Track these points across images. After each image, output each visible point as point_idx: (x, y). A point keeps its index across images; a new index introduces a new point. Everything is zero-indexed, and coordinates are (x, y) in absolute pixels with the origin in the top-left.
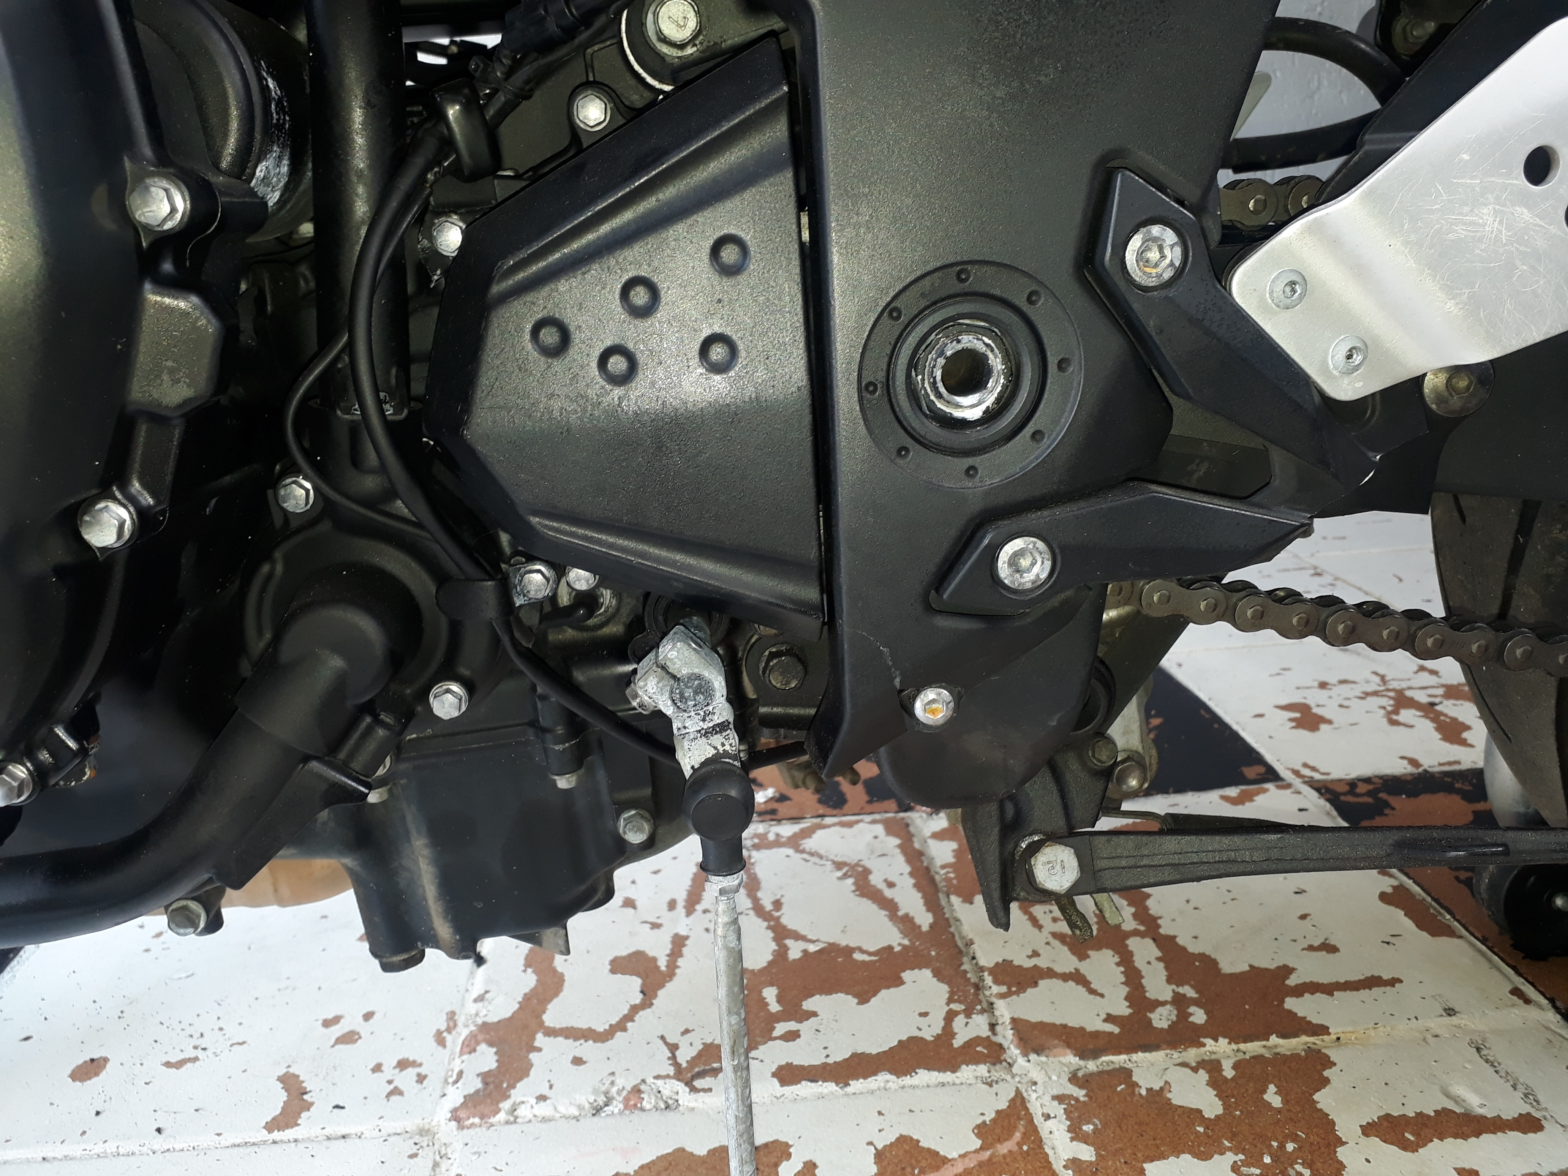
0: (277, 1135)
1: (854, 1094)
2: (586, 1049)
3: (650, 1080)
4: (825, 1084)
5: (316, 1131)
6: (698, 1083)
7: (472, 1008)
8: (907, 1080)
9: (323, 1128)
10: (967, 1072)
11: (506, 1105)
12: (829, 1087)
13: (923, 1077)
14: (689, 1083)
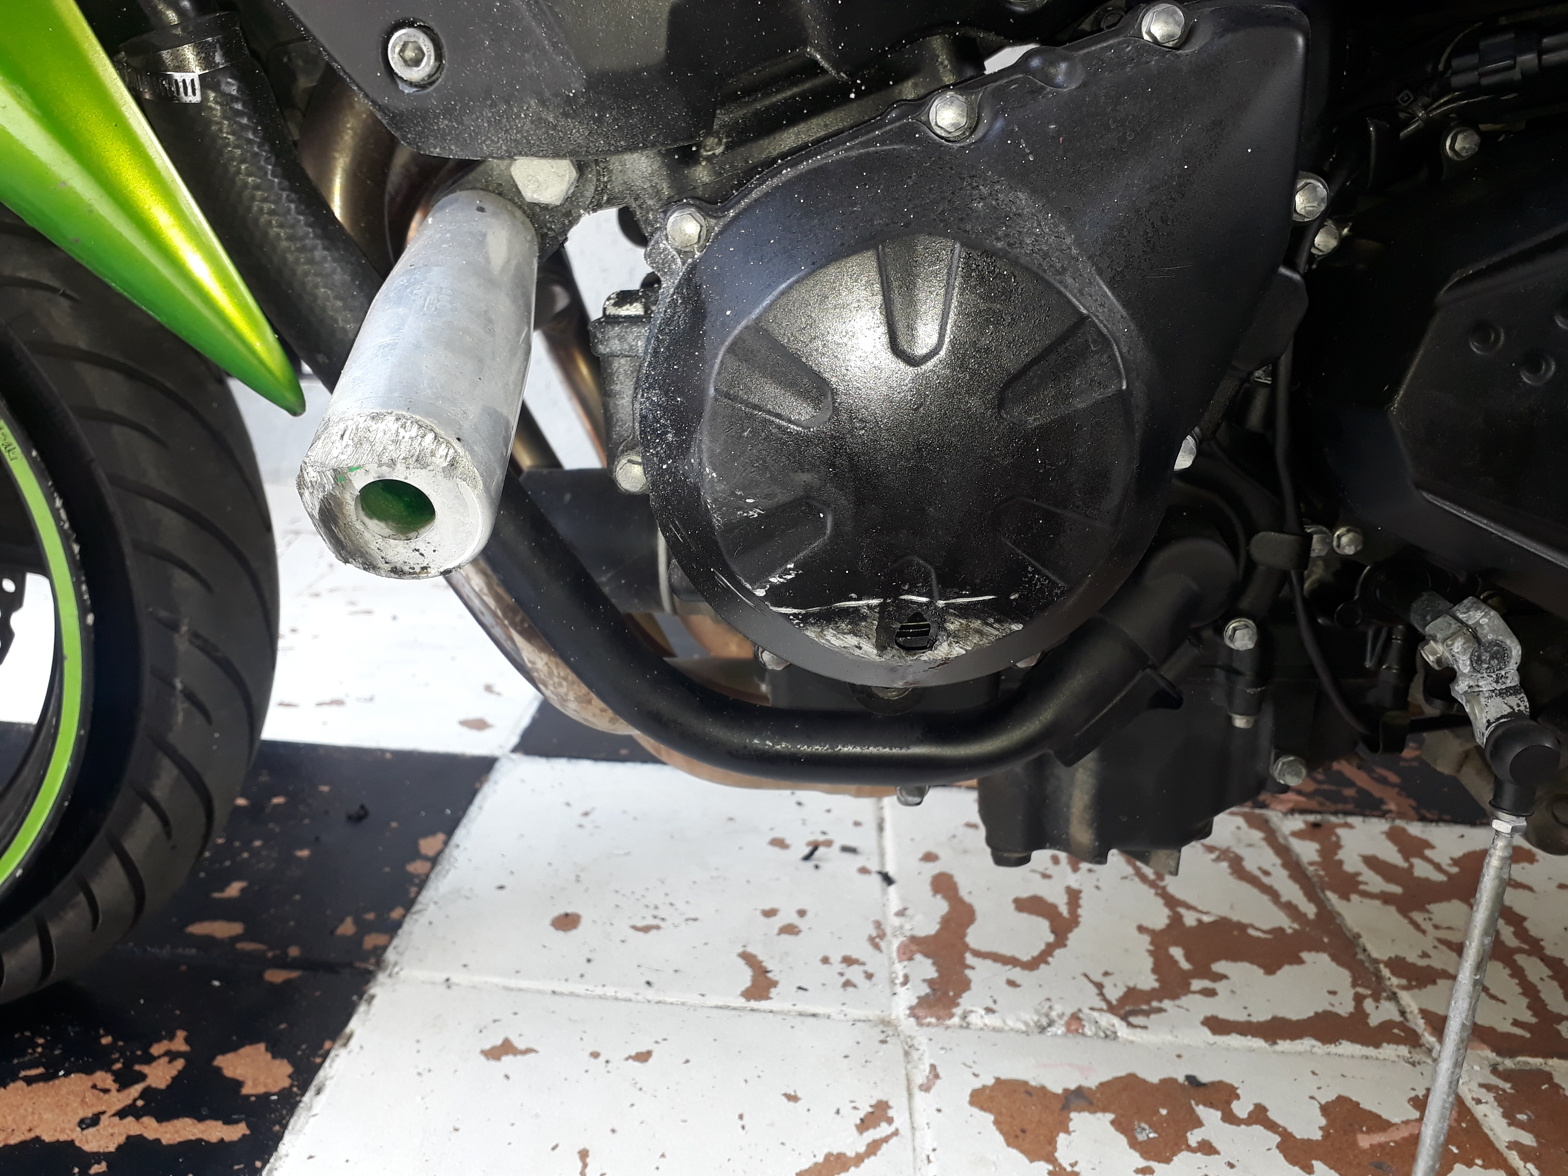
0: (753, 1004)
1: (1283, 1052)
2: (1016, 973)
3: (1086, 1011)
4: (1254, 1039)
5: (787, 1006)
6: (1132, 1020)
7: (896, 921)
8: (1332, 1048)
9: (794, 1005)
10: (1389, 1051)
11: (958, 1011)
12: (1258, 1043)
13: (1346, 1048)
14: (1124, 1018)
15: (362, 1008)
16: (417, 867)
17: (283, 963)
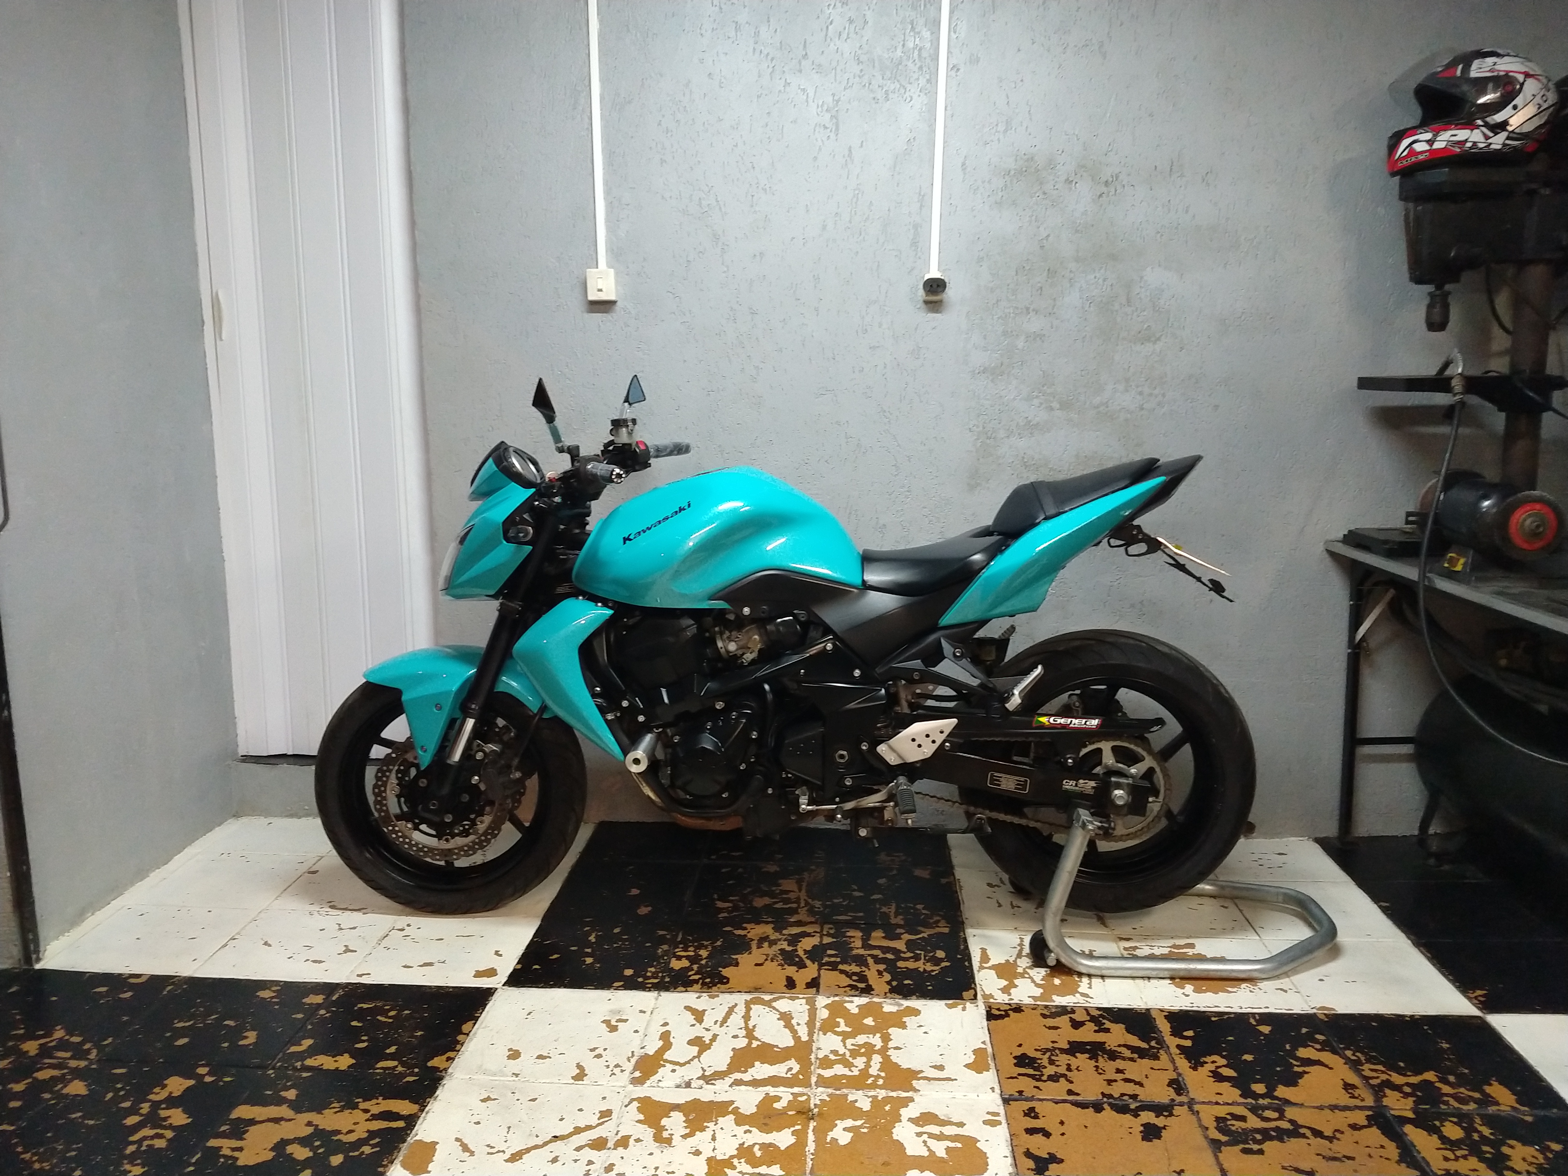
0: (576, 1082)
1: (756, 1089)
2: (677, 1067)
3: (695, 1079)
5: (587, 1082)
6: (711, 1082)
7: (641, 1050)
9: (590, 1082)
11: (649, 1080)
12: (750, 1088)
14: (708, 1081)
15: (440, 1088)
16: (460, 1038)
17: (412, 1074)
